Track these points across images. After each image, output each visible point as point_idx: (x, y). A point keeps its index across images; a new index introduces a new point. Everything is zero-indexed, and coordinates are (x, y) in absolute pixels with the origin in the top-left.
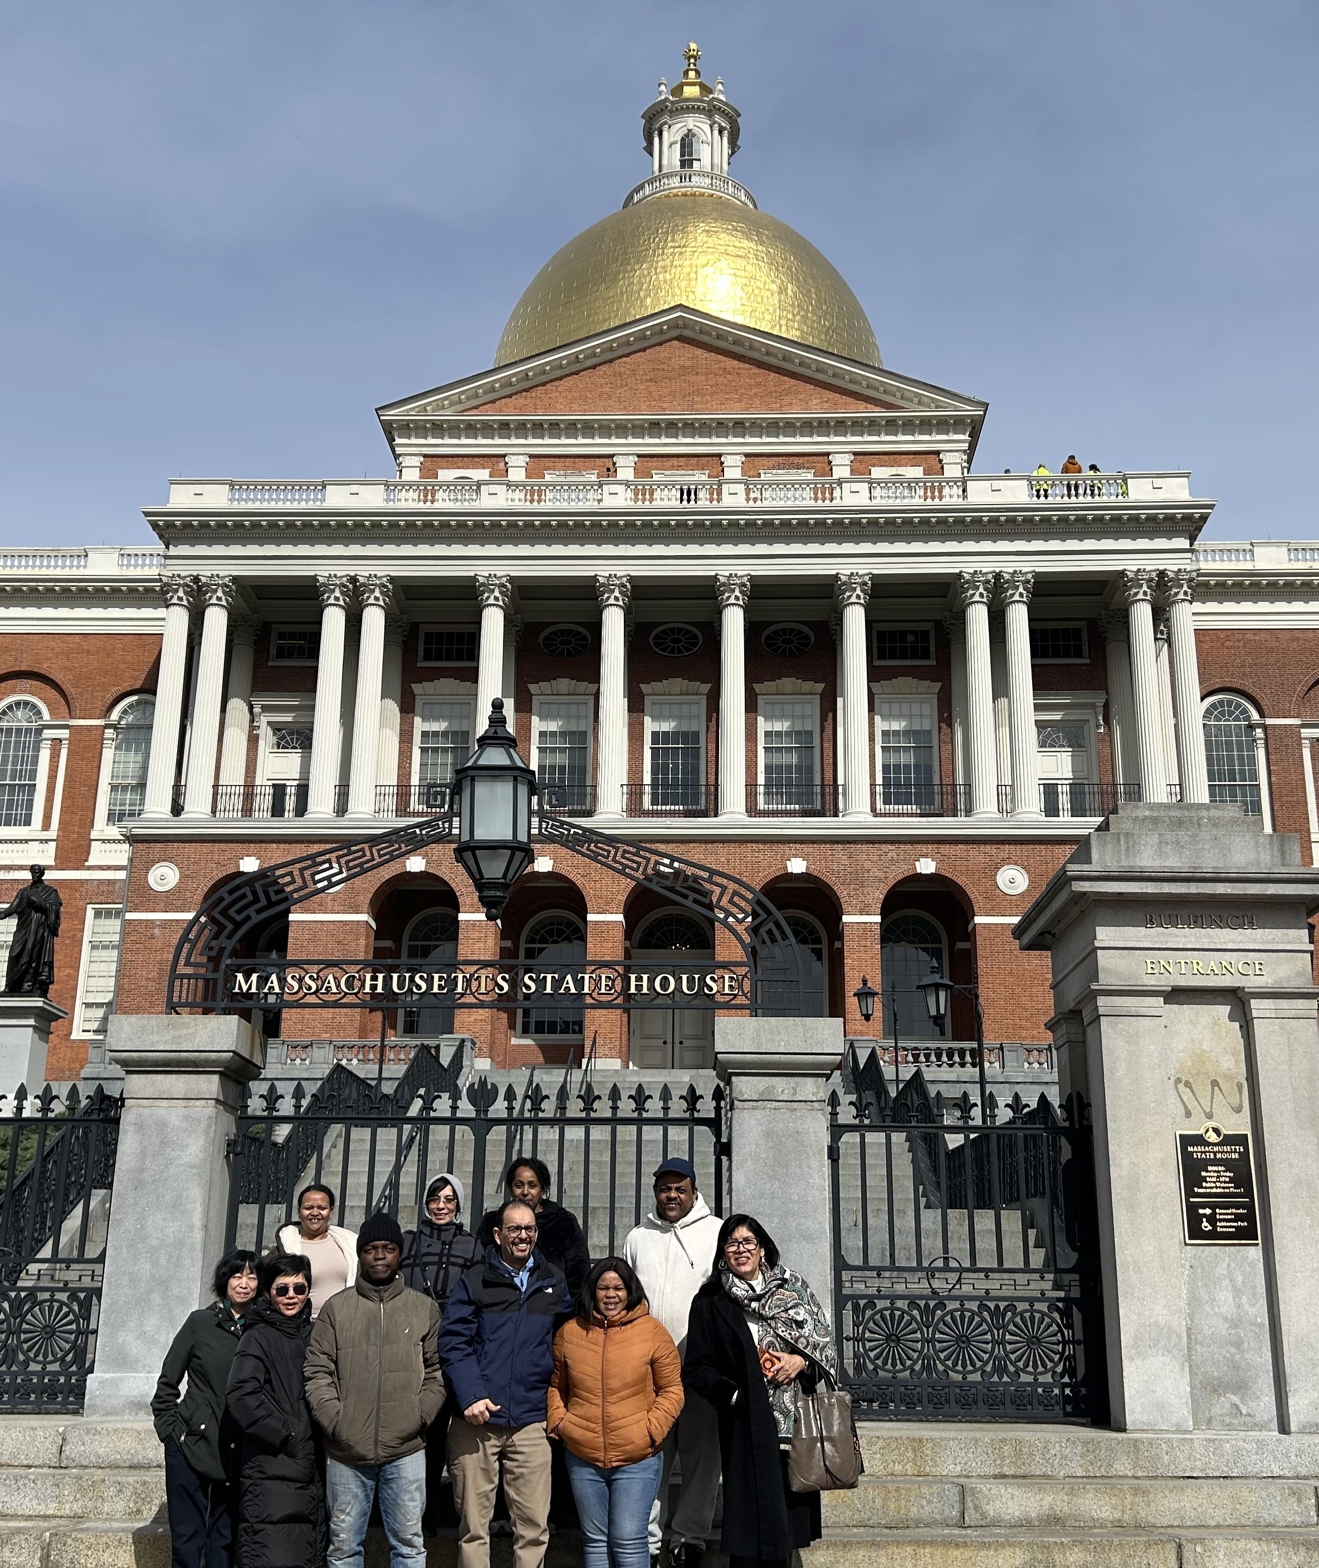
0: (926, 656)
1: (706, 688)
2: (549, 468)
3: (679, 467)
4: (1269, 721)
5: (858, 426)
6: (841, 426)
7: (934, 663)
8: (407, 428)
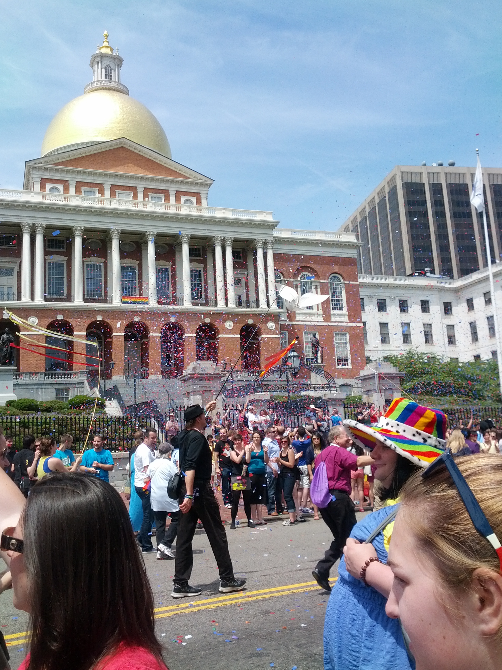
0: (200, 256)
1: (138, 262)
2: (82, 186)
3: (124, 190)
4: (285, 279)
5: (177, 182)
6: (172, 182)
7: (202, 259)
8: (34, 168)
